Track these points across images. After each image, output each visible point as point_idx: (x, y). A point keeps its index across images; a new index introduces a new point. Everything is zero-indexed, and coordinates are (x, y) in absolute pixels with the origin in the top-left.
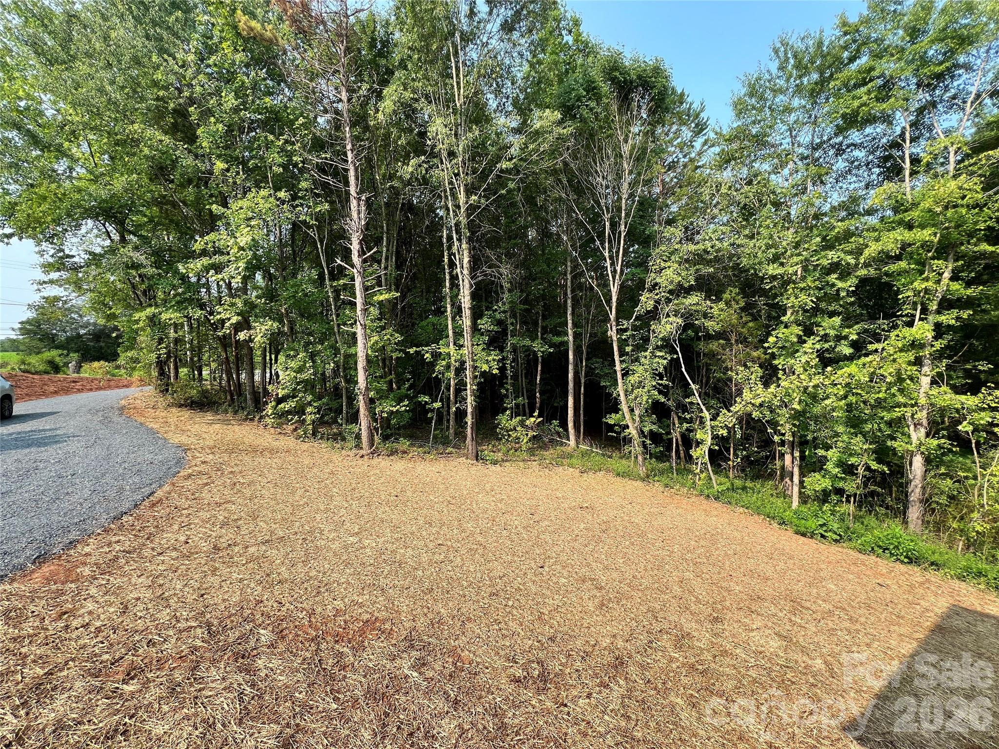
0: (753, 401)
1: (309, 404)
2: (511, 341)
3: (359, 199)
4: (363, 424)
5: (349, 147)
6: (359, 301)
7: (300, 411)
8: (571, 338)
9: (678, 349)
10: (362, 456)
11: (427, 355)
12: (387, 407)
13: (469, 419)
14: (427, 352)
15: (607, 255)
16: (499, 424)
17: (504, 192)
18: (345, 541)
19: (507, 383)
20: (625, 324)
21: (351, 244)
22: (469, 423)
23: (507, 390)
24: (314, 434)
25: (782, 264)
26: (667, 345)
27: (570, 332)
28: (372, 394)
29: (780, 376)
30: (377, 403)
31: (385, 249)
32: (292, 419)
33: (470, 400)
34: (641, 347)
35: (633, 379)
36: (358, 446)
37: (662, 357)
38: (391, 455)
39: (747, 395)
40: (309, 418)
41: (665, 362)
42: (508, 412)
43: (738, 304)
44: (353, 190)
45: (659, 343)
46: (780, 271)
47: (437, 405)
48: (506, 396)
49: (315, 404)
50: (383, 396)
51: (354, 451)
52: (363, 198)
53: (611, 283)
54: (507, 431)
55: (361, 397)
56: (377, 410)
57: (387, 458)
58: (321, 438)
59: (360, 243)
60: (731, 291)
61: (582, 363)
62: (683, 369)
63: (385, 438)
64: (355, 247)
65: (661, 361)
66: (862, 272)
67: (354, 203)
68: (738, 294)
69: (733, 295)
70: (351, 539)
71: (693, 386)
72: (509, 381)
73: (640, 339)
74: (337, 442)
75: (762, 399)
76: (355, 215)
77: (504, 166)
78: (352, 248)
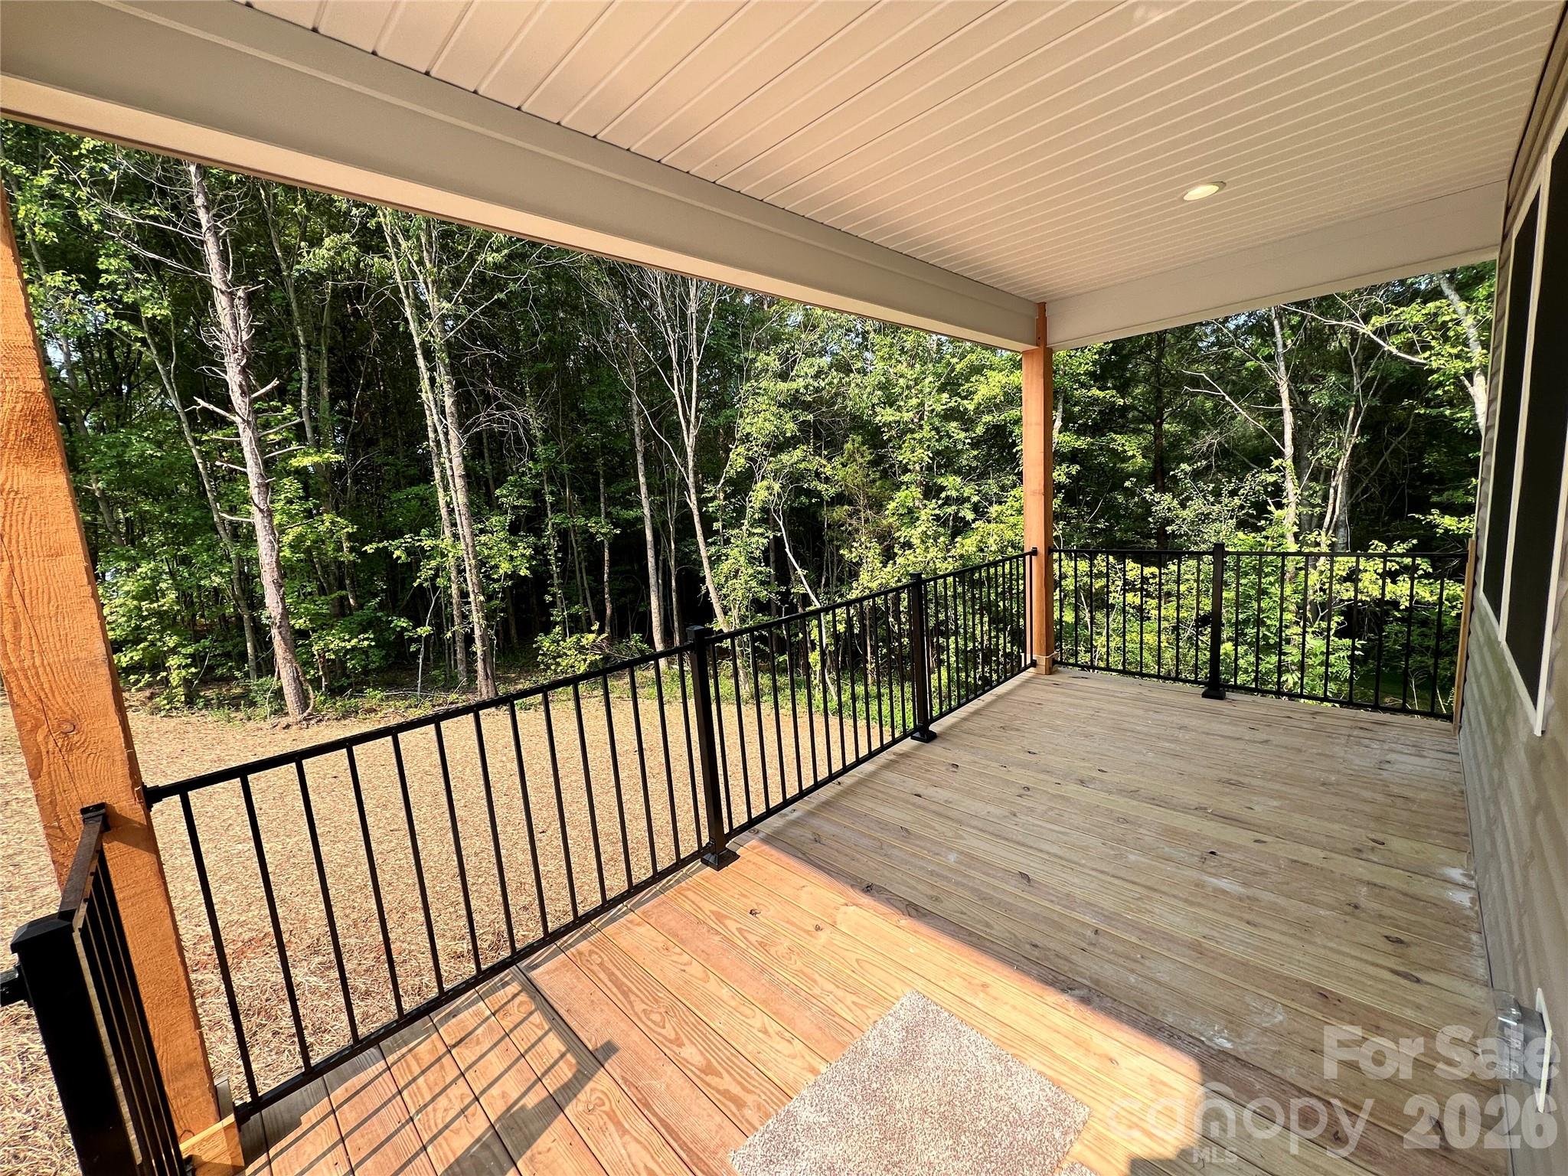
0: (870, 585)
1: (173, 651)
2: (553, 519)
3: (231, 296)
4: (283, 674)
5: (199, 201)
6: (253, 470)
7: (155, 664)
8: (646, 511)
9: (781, 523)
10: (288, 727)
11: (397, 553)
12: (335, 642)
13: (478, 647)
14: (397, 548)
15: (676, 392)
16: (539, 648)
17: (502, 296)
18: (226, 852)
19: (552, 585)
20: (711, 490)
21: (225, 372)
22: (479, 653)
23: (554, 595)
24: (190, 702)
25: (899, 409)
26: (766, 518)
27: (645, 503)
28: (300, 623)
29: (896, 550)
30: (314, 636)
31: (305, 375)
32: (138, 681)
33: (476, 617)
34: (735, 522)
35: (725, 567)
36: (280, 711)
37: (762, 534)
38: (344, 717)
39: (864, 577)
40: (175, 678)
41: (765, 541)
42: (558, 629)
43: (863, 457)
44: (217, 278)
45: (756, 516)
46: (897, 416)
47: (424, 631)
48: (553, 604)
49: (183, 651)
50: (322, 624)
51: (274, 720)
52: (240, 293)
53: (685, 433)
54: (554, 658)
55: (274, 632)
56: (315, 649)
57: (335, 723)
58: (206, 706)
59: (243, 371)
60: (853, 441)
61: (670, 545)
62: (787, 550)
63: (334, 692)
64: (233, 377)
65: (760, 542)
66: (987, 418)
67: (221, 301)
68: (863, 444)
69: (856, 445)
70: (240, 847)
71: (799, 571)
72: (556, 582)
73: (734, 511)
74: (238, 710)
75: (879, 581)
76: (226, 322)
77: (490, 259)
78: (227, 378)
